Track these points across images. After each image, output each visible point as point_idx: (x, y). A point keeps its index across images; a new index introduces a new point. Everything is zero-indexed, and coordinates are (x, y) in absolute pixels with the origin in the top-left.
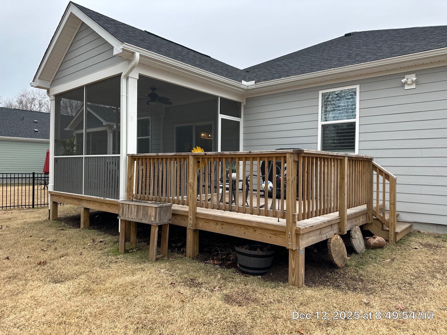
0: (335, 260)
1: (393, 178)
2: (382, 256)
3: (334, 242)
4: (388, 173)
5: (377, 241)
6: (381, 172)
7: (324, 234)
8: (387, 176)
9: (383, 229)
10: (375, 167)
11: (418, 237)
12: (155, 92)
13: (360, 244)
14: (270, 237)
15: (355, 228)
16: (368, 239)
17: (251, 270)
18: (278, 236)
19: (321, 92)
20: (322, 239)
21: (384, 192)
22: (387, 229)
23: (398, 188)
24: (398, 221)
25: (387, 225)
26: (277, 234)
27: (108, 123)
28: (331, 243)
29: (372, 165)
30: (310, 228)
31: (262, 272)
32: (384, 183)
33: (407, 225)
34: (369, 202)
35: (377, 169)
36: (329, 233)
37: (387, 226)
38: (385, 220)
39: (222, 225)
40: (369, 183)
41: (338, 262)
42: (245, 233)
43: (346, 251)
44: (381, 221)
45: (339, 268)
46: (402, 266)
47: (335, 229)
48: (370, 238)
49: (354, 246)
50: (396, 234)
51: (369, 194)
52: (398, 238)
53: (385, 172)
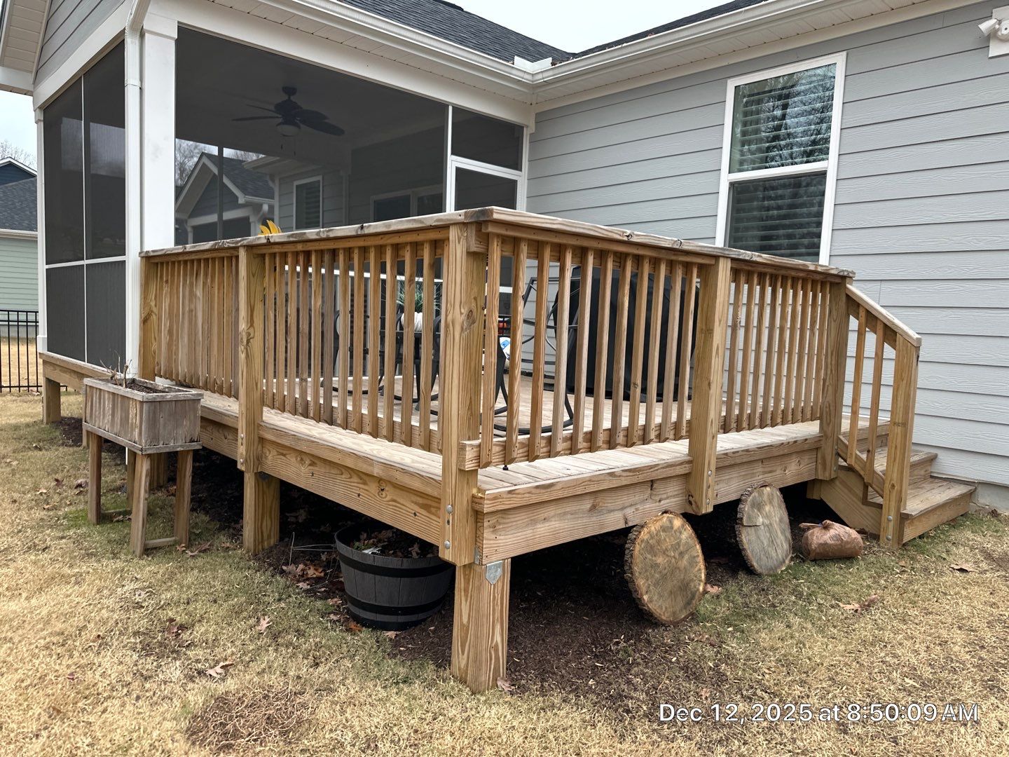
0: (646, 597)
1: (907, 339)
2: (836, 589)
3: (652, 538)
4: (893, 324)
5: (831, 538)
6: (871, 319)
7: (610, 511)
8: (889, 334)
9: (865, 501)
10: (854, 304)
11: (983, 532)
12: (292, 98)
13: (769, 546)
14: (415, 514)
15: (761, 494)
16: (809, 528)
17: (368, 613)
18: (433, 514)
19: (731, 85)
20: (602, 526)
21: (877, 385)
22: (879, 500)
23: (925, 375)
24: (932, 477)
25: (877, 489)
26: (430, 506)
27: (250, 198)
28: (638, 541)
29: (844, 298)
30: (534, 491)
31: (401, 619)
32: (879, 358)
33: (956, 491)
34: (828, 413)
35: (861, 308)
36: (637, 509)
37: (879, 491)
38: (874, 472)
39: (312, 464)
40: (832, 354)
41: (661, 607)
42: (359, 495)
43: (702, 567)
44: (860, 476)
45: (663, 625)
46: (887, 635)
47: (671, 496)
48: (813, 527)
49: (744, 549)
50: (904, 518)
51: (830, 388)
52: (910, 533)
53: (885, 321)
